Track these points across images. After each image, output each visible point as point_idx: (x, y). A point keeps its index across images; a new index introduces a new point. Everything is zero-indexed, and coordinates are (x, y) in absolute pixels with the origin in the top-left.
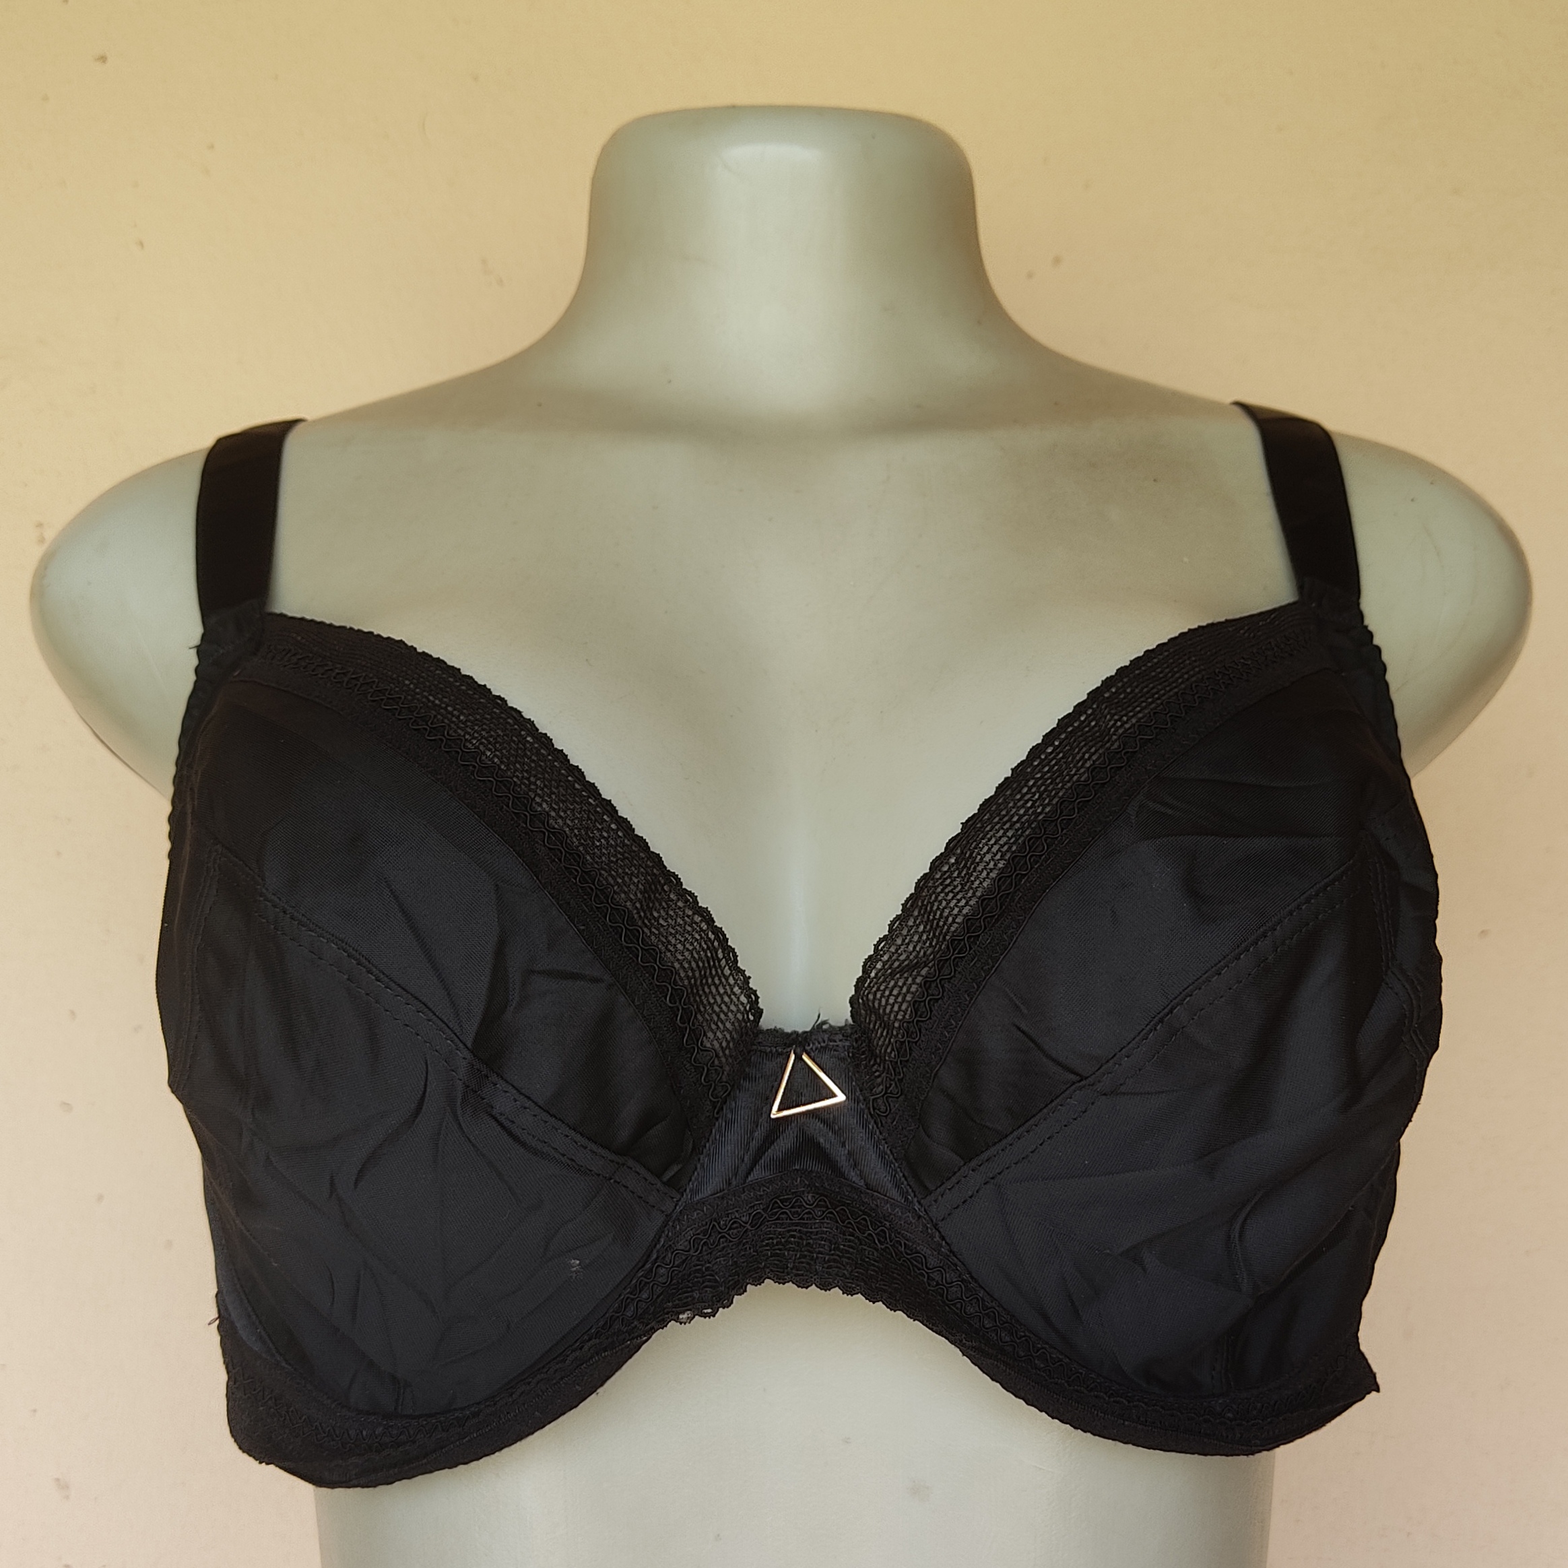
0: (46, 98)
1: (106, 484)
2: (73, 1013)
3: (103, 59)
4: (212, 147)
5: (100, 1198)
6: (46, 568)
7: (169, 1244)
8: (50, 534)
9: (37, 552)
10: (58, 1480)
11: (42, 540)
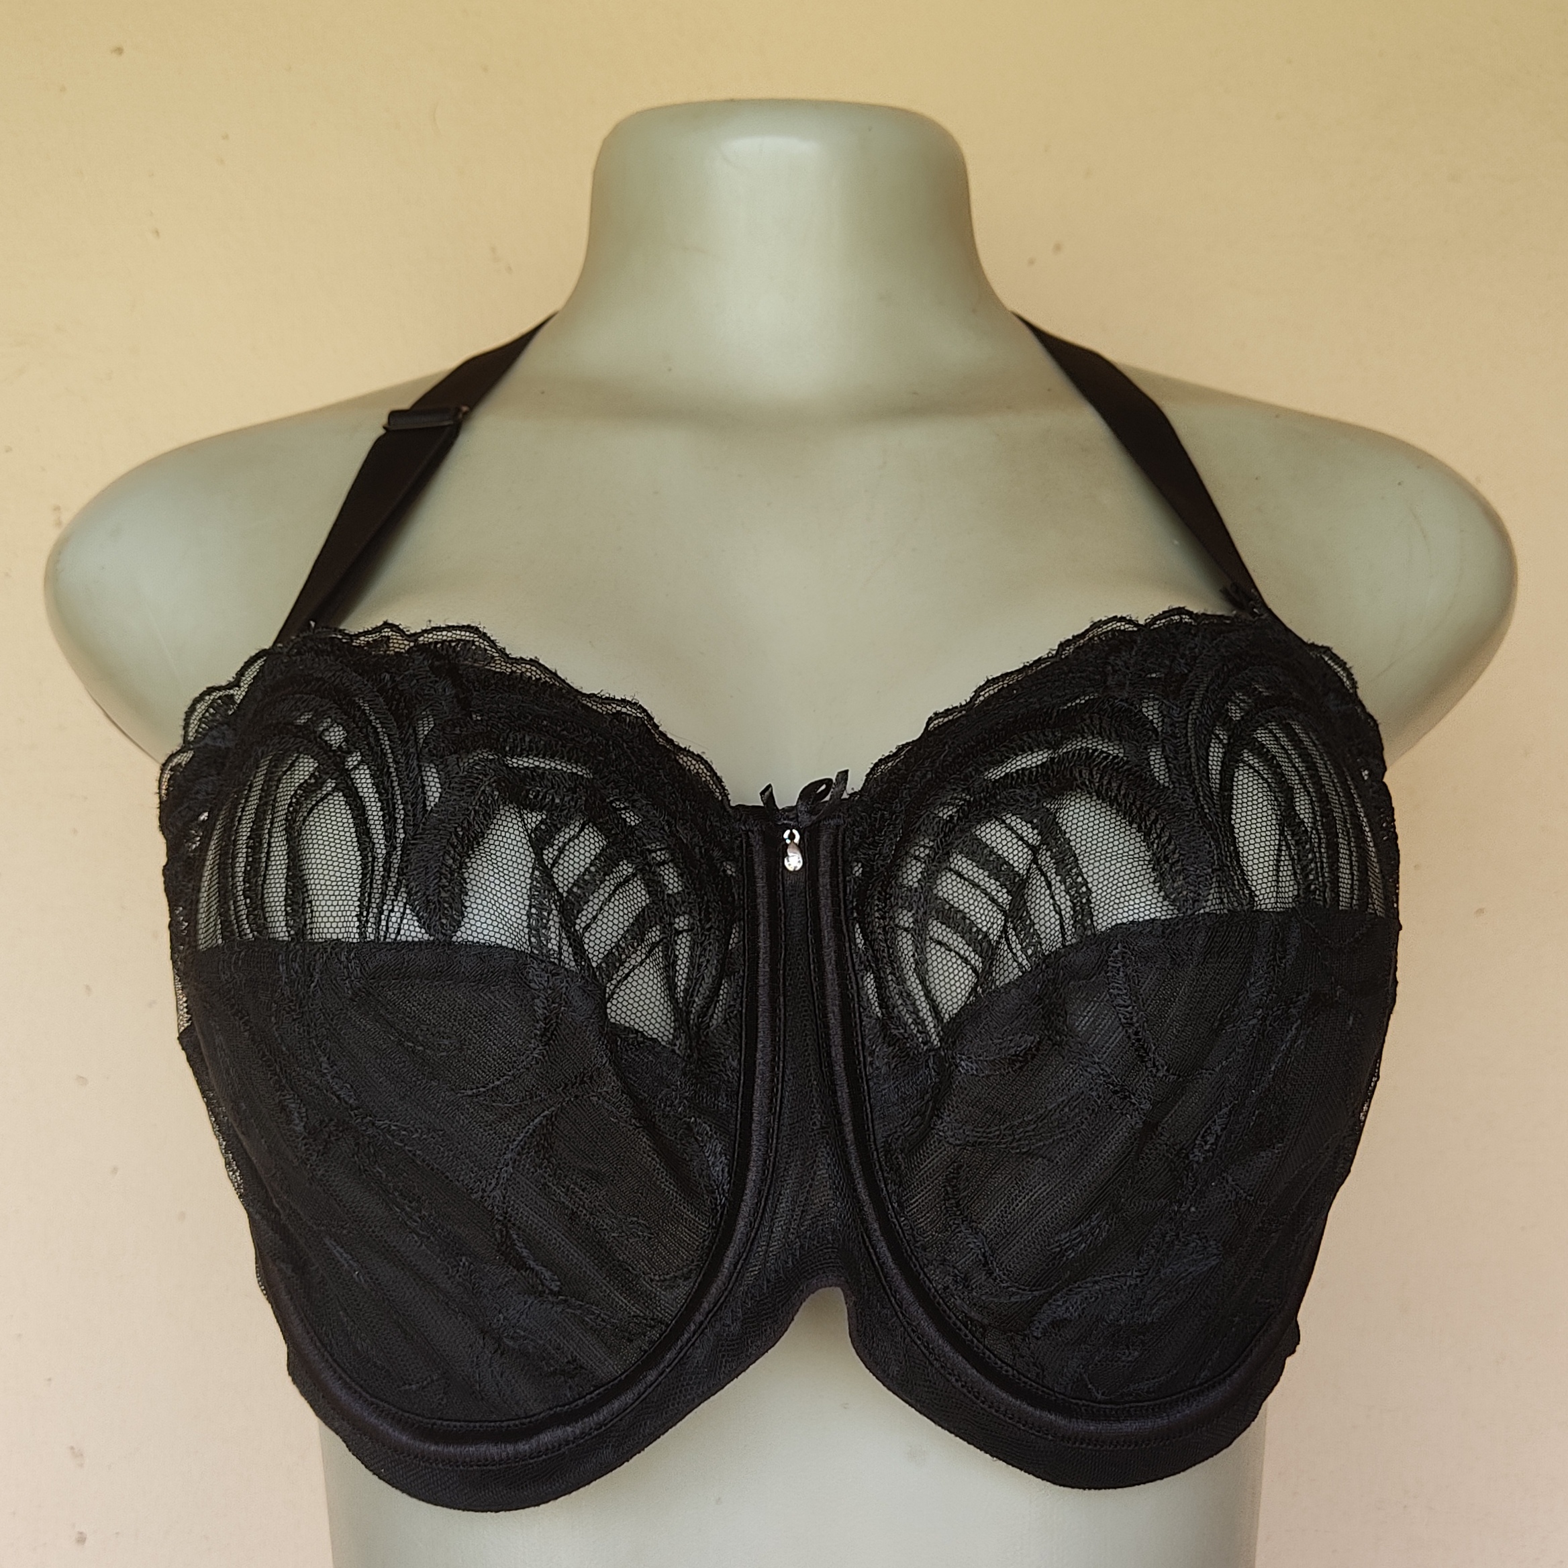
0: (63, 89)
1: (121, 468)
2: (88, 988)
3: (119, 51)
4: (226, 137)
5: (115, 1170)
6: (60, 553)
7: (182, 1216)
8: (67, 517)
9: (53, 535)
10: (72, 1448)
11: (59, 523)
